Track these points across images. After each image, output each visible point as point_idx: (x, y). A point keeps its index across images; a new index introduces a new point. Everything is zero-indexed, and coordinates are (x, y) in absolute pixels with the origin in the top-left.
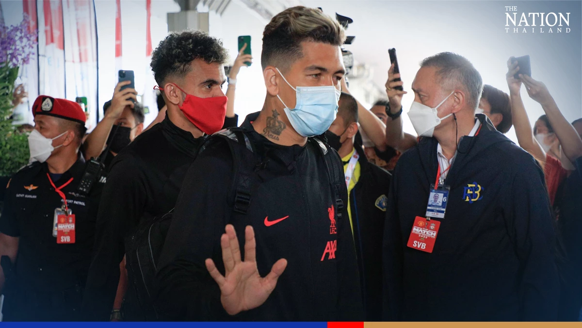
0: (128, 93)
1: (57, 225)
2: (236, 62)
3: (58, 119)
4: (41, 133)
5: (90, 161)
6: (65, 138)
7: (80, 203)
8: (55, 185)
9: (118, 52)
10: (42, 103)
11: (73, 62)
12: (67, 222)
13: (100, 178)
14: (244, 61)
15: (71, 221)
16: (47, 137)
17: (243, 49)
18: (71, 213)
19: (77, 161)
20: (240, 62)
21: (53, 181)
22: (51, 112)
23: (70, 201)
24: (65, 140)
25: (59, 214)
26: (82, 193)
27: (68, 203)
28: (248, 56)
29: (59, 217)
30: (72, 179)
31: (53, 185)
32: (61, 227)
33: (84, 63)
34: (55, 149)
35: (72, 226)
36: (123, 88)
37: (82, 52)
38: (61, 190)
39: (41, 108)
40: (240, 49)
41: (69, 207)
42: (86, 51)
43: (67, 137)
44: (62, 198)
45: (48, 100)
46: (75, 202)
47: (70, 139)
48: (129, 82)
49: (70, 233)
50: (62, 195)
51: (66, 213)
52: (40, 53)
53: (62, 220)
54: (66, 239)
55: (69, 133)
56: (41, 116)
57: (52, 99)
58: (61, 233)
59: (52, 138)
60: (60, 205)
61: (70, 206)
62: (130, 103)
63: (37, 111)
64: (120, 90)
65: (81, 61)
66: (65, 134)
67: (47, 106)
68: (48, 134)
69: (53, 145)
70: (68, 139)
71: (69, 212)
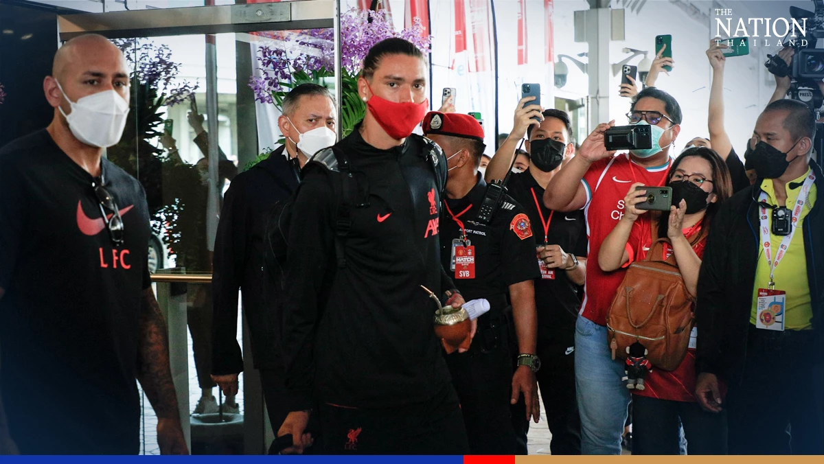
0: (533, 110)
1: (455, 258)
2: (653, 66)
3: (449, 137)
5: (490, 184)
6: (458, 158)
7: (480, 233)
8: (452, 213)
9: (521, 59)
10: (431, 120)
12: (466, 254)
13: (503, 204)
14: (662, 65)
15: (470, 253)
17: (662, 50)
18: (470, 244)
19: (477, 184)
20: (658, 67)
21: (450, 209)
22: (442, 130)
23: (469, 231)
24: (460, 161)
25: (456, 245)
26: (482, 221)
27: (466, 233)
28: (667, 58)
29: (457, 249)
30: (471, 206)
31: (450, 212)
32: (459, 260)
33: (481, 72)
34: (449, 171)
35: (471, 259)
36: (526, 104)
37: (479, 59)
38: (458, 218)
39: (430, 126)
40: (657, 52)
41: (467, 238)
42: (483, 57)
43: (461, 158)
44: (460, 228)
45: (438, 116)
46: (474, 232)
47: (466, 160)
48: (534, 98)
49: (469, 267)
50: (461, 225)
51: (464, 244)
52: (432, 62)
53: (461, 252)
54: (465, 274)
55: (463, 152)
56: (430, 135)
57: (441, 115)
58: (460, 267)
60: (458, 235)
61: (470, 236)
62: (534, 121)
64: (523, 107)
65: (477, 70)
66: (459, 154)
67: (437, 123)
70: (463, 160)
71: (468, 243)
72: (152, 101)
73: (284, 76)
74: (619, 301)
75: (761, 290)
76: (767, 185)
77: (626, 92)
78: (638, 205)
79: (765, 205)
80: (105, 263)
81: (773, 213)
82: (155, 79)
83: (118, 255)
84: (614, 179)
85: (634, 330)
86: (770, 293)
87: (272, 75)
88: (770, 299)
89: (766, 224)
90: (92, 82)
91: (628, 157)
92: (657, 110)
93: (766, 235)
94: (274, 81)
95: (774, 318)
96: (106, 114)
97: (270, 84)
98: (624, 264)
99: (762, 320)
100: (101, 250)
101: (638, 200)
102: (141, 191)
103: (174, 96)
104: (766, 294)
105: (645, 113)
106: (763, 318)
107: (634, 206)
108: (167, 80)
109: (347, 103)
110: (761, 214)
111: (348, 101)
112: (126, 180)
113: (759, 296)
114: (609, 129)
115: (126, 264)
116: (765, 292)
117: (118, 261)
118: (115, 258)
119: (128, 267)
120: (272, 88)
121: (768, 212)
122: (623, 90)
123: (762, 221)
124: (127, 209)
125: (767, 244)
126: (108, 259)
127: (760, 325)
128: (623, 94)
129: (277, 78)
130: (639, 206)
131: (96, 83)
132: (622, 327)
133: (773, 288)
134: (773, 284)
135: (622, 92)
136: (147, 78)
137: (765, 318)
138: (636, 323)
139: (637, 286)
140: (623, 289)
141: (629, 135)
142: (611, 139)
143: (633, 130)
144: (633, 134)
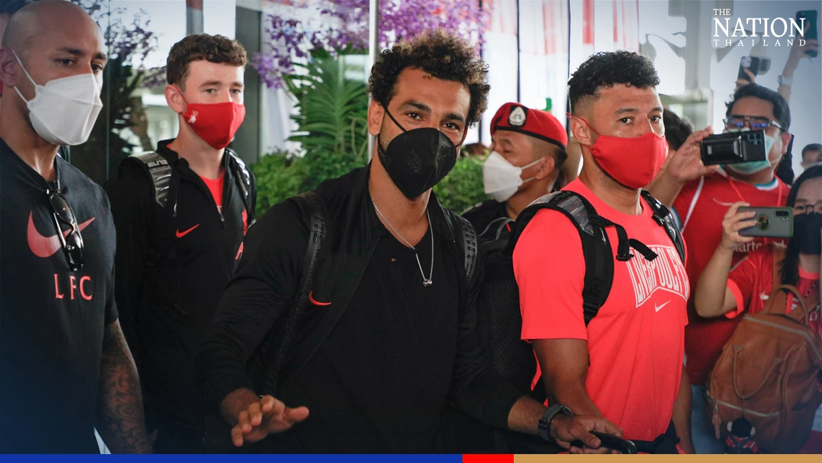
3: (532, 138)
4: (506, 158)
6: (539, 167)
10: (510, 113)
11: (536, 53)
14: (805, 49)
16: (515, 165)
20: (800, 52)
22: (524, 129)
24: (539, 171)
28: (811, 41)
33: (551, 55)
37: (548, 38)
39: (509, 120)
42: (553, 37)
43: (542, 167)
45: (519, 111)
47: (547, 171)
55: (547, 161)
56: (506, 132)
57: (525, 109)
59: (521, 166)
63: (499, 124)
65: (546, 52)
66: (540, 162)
67: (517, 118)
68: (515, 160)
69: (523, 177)
70: (544, 170)
72: (125, 81)
73: (300, 54)
74: (724, 362)
78: (742, 232)
80: (60, 294)
82: (128, 53)
83: (77, 282)
85: (740, 401)
87: (283, 52)
90: (66, 61)
94: (286, 59)
96: (84, 103)
97: (281, 63)
98: (729, 312)
100: (56, 275)
101: (744, 225)
102: (105, 200)
103: (154, 76)
105: (748, 118)
107: (737, 233)
108: (145, 54)
112: (86, 185)
114: (707, 138)
115: (87, 294)
117: (77, 291)
118: (73, 287)
119: (89, 298)
120: (283, 69)
124: (87, 223)
126: (65, 288)
129: (289, 56)
130: (744, 233)
131: (71, 63)
132: (725, 397)
136: (118, 50)
138: (743, 393)
139: (749, 345)
140: (730, 347)
141: (735, 144)
142: (710, 151)
143: (740, 137)
144: (740, 142)
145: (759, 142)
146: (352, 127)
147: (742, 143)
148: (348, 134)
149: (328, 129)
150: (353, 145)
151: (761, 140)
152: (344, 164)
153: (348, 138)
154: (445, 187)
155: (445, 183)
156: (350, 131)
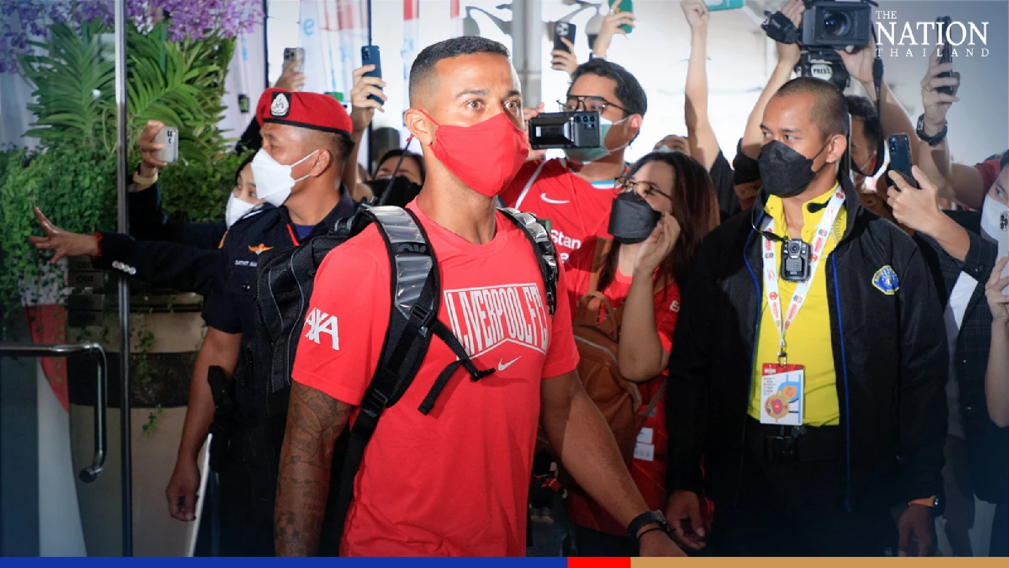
3: (300, 129)
4: (273, 156)
6: (313, 162)
9: (409, 12)
10: (272, 101)
11: (327, 28)
14: (618, 23)
16: (283, 163)
19: (339, 203)
21: (295, 237)
22: (288, 118)
24: (313, 167)
28: (625, 14)
33: (346, 31)
34: (297, 183)
37: (344, 11)
39: (271, 111)
40: (611, 4)
42: (349, 8)
43: (316, 161)
47: (323, 165)
48: (373, 68)
52: (268, 13)
55: (320, 153)
56: (270, 125)
57: (288, 96)
59: (290, 164)
63: (264, 116)
64: (359, 82)
65: (341, 28)
66: (313, 156)
67: (280, 107)
68: (284, 157)
69: (294, 175)
70: (319, 165)
73: (36, 31)
75: (766, 366)
76: (774, 204)
77: (559, 63)
79: (772, 237)
81: (783, 248)
84: (543, 197)
86: (781, 368)
87: (17, 29)
88: (781, 378)
89: (771, 264)
91: (564, 165)
92: (602, 95)
93: (771, 282)
94: (20, 37)
95: (786, 407)
99: (769, 411)
104: (774, 371)
105: (584, 98)
106: (771, 408)
109: (135, 74)
110: (765, 251)
111: (137, 70)
113: (764, 374)
114: (537, 117)
116: (772, 367)
120: (18, 49)
121: (776, 247)
122: (557, 60)
123: (766, 261)
125: (774, 296)
127: (765, 418)
128: (556, 66)
129: (24, 34)
133: (783, 361)
134: (784, 355)
135: (555, 63)
137: (774, 407)
141: (566, 126)
142: (538, 133)
143: (572, 119)
144: (572, 124)
145: (593, 126)
146: (103, 118)
147: (574, 125)
148: (97, 126)
149: (71, 120)
150: (105, 141)
151: (595, 123)
152: (93, 162)
153: (97, 132)
154: (216, 187)
155: (216, 183)
156: (101, 123)
